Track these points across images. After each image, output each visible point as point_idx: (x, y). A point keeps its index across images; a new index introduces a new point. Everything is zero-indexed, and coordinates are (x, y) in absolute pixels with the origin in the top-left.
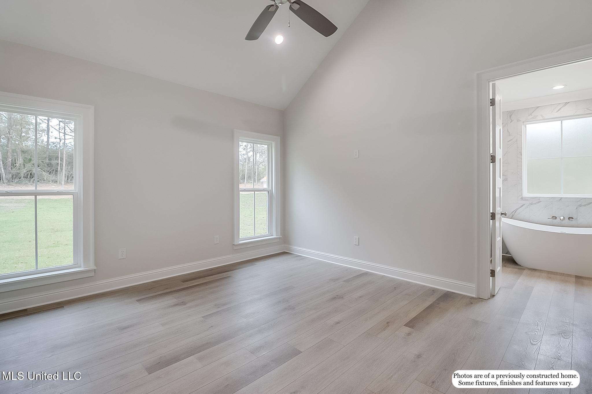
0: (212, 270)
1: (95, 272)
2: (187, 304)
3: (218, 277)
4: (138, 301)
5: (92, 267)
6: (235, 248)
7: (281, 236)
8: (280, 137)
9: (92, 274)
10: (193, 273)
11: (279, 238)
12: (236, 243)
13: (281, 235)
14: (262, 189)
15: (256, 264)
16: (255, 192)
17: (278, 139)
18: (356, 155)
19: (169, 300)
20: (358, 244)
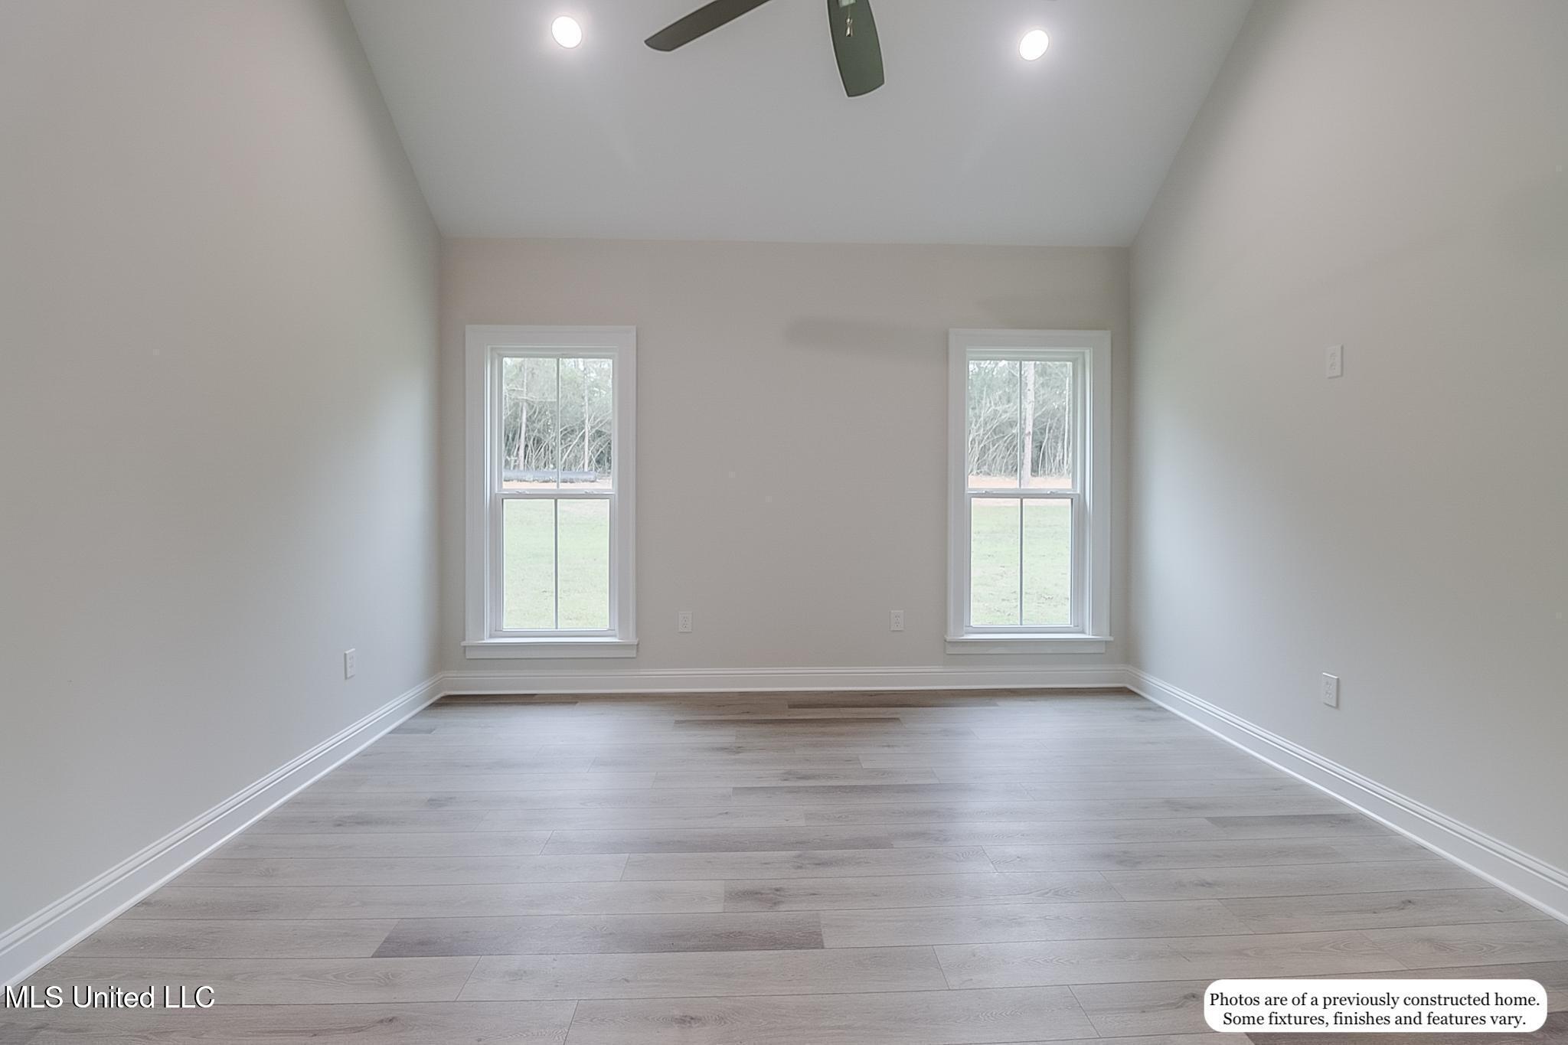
0: (875, 695)
1: (638, 651)
2: (741, 754)
3: (869, 714)
4: (677, 722)
5: (633, 640)
6: (951, 650)
7: (1112, 639)
8: (1109, 332)
9: (633, 654)
10: (832, 692)
11: (1106, 642)
12: (949, 638)
13: (1110, 635)
14: (1049, 492)
15: (998, 703)
16: (1024, 500)
17: (1104, 337)
18: (1332, 365)
19: (725, 736)
20: (1334, 704)
